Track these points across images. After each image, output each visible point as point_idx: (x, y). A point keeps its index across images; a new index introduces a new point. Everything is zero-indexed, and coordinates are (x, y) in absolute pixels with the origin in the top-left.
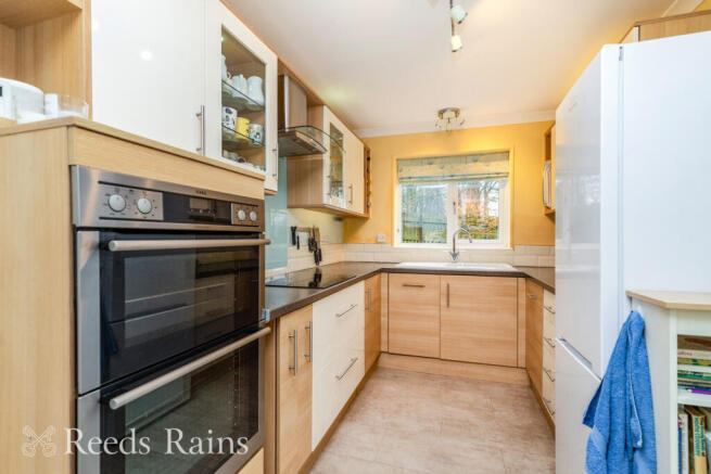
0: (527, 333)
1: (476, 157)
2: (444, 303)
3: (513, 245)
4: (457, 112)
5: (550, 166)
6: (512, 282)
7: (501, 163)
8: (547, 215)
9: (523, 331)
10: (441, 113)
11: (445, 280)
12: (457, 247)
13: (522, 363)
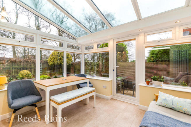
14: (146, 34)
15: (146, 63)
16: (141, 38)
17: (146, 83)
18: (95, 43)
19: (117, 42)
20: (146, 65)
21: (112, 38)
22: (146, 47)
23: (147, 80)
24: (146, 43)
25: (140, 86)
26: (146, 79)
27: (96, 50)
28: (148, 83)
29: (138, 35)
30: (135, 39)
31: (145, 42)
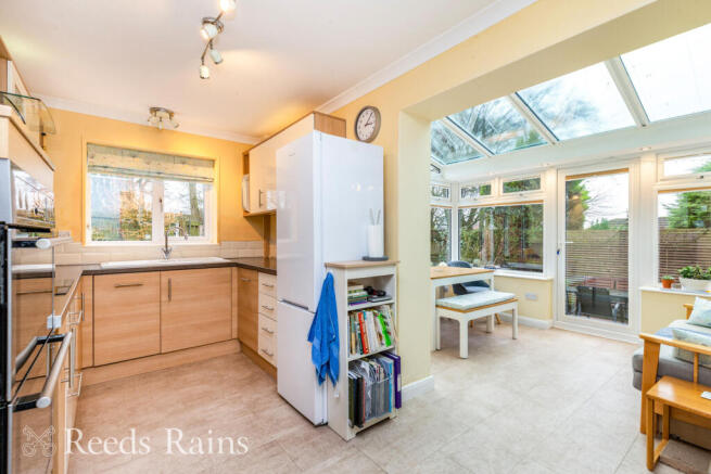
0: (239, 310)
1: (184, 160)
2: (165, 298)
3: (219, 241)
4: (171, 114)
5: (248, 180)
6: (227, 271)
7: (208, 169)
8: (246, 217)
9: (235, 309)
10: (154, 110)
11: (166, 275)
12: (170, 244)
13: (235, 335)
14: (661, 158)
15: (662, 231)
16: (647, 168)
17: (661, 285)
18: (497, 180)
19: (567, 177)
20: (661, 241)
21: (552, 167)
22: (660, 192)
23: (665, 277)
24: (662, 180)
25: (643, 291)
26: (662, 273)
27: (499, 198)
28: (668, 284)
29: (636, 158)
30: (627, 170)
31: (660, 177)
